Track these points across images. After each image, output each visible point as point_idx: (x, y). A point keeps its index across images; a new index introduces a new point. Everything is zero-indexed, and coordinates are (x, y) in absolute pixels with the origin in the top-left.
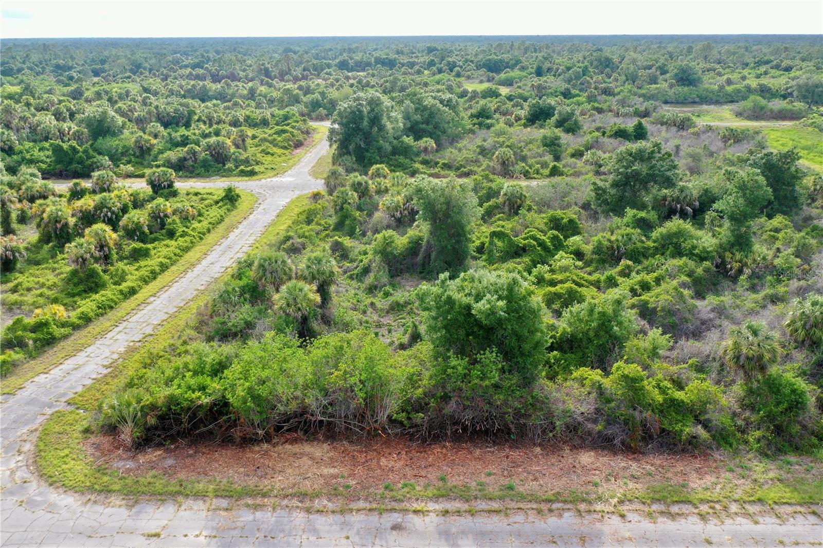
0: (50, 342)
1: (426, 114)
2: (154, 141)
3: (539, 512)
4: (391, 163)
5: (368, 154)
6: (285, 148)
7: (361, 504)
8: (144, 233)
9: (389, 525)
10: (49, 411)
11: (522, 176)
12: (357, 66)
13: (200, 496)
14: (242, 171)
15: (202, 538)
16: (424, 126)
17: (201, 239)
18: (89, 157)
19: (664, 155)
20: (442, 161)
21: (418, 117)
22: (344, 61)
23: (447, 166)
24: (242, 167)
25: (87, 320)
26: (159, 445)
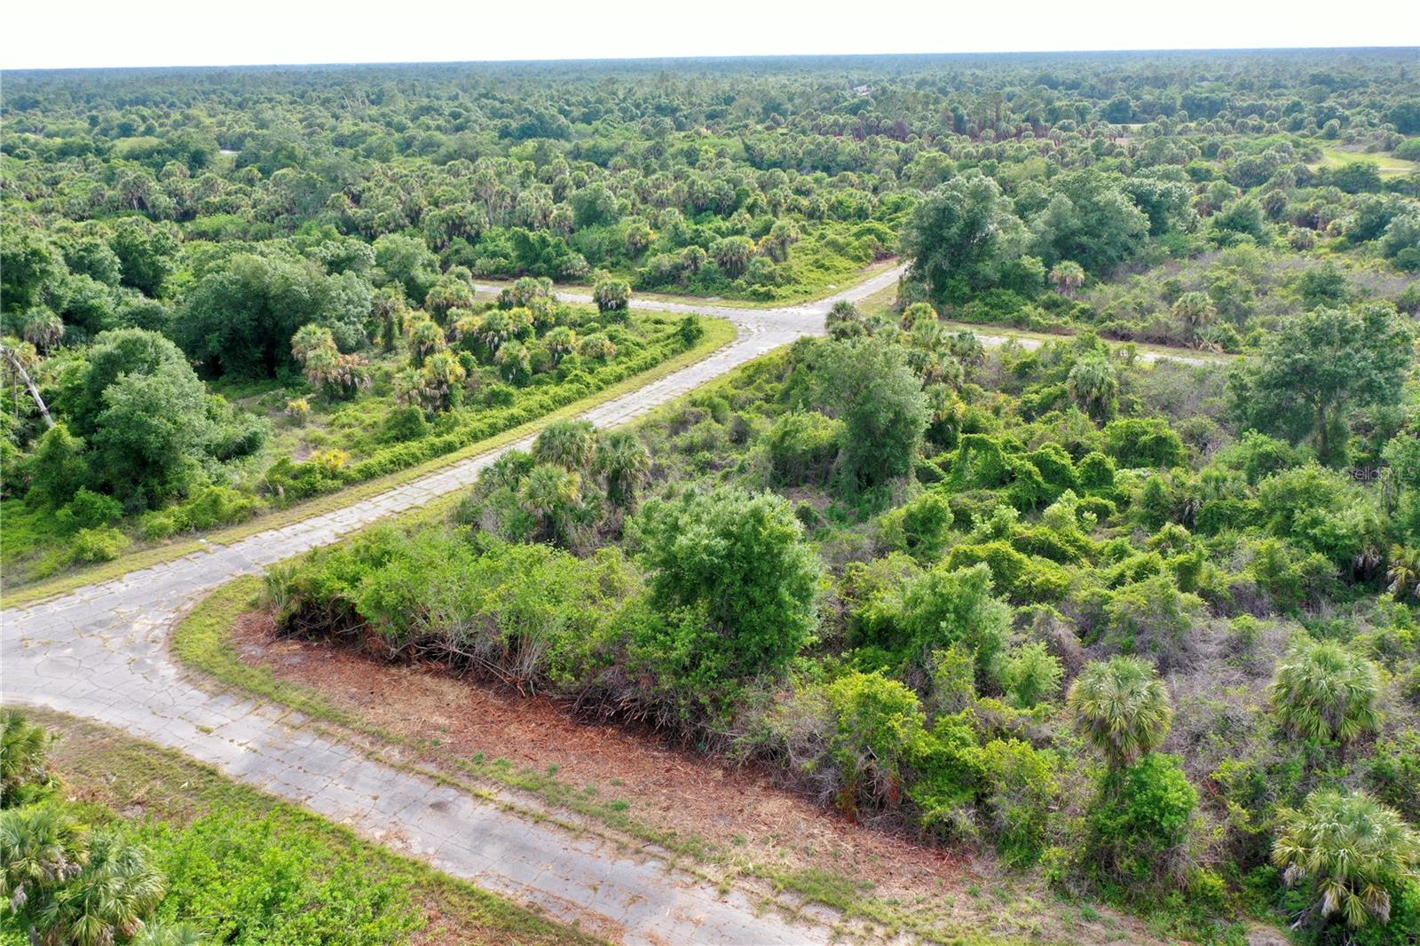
0: (310, 493)
1: (1093, 218)
2: (654, 236)
3: (621, 848)
4: (988, 300)
5: (951, 282)
6: (858, 259)
7: (431, 768)
8: (522, 370)
9: (432, 800)
10: (240, 573)
11: (1218, 347)
12: (1145, 111)
13: (283, 704)
14: (755, 293)
15: (243, 748)
16: (1084, 239)
17: (600, 389)
18: (560, 254)
19: (1393, 338)
20: (1082, 305)
21: (1075, 223)
22: (1121, 102)
23: (1087, 315)
24: (756, 287)
25: (369, 475)
26: (302, 638)
